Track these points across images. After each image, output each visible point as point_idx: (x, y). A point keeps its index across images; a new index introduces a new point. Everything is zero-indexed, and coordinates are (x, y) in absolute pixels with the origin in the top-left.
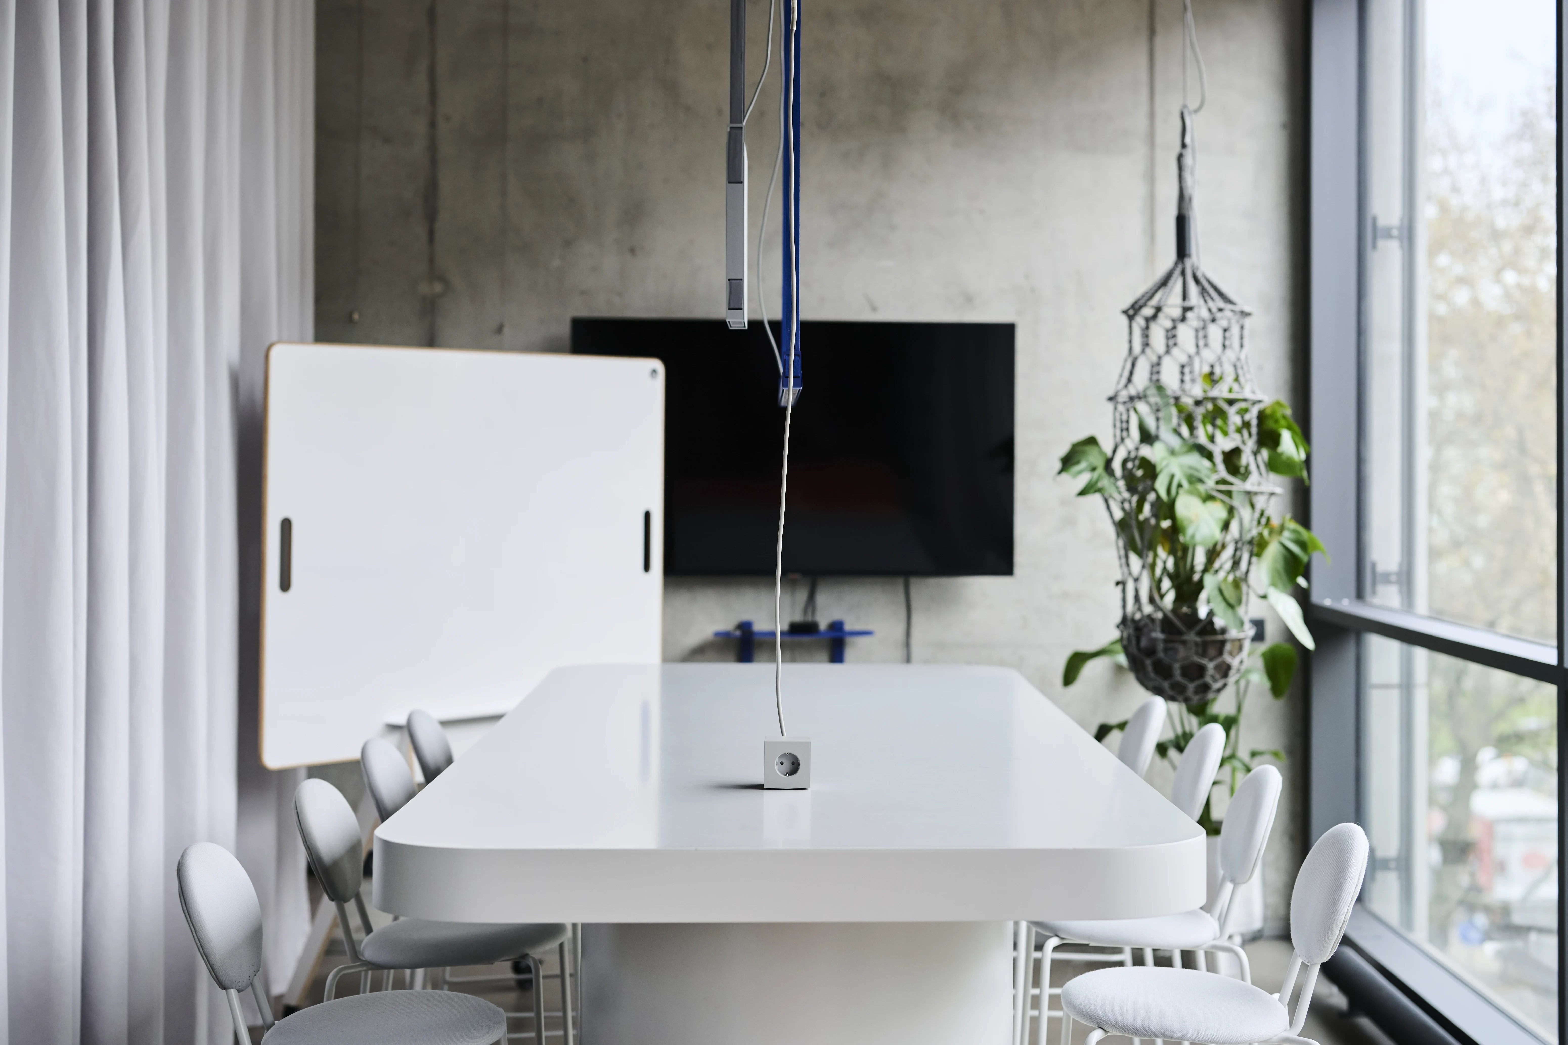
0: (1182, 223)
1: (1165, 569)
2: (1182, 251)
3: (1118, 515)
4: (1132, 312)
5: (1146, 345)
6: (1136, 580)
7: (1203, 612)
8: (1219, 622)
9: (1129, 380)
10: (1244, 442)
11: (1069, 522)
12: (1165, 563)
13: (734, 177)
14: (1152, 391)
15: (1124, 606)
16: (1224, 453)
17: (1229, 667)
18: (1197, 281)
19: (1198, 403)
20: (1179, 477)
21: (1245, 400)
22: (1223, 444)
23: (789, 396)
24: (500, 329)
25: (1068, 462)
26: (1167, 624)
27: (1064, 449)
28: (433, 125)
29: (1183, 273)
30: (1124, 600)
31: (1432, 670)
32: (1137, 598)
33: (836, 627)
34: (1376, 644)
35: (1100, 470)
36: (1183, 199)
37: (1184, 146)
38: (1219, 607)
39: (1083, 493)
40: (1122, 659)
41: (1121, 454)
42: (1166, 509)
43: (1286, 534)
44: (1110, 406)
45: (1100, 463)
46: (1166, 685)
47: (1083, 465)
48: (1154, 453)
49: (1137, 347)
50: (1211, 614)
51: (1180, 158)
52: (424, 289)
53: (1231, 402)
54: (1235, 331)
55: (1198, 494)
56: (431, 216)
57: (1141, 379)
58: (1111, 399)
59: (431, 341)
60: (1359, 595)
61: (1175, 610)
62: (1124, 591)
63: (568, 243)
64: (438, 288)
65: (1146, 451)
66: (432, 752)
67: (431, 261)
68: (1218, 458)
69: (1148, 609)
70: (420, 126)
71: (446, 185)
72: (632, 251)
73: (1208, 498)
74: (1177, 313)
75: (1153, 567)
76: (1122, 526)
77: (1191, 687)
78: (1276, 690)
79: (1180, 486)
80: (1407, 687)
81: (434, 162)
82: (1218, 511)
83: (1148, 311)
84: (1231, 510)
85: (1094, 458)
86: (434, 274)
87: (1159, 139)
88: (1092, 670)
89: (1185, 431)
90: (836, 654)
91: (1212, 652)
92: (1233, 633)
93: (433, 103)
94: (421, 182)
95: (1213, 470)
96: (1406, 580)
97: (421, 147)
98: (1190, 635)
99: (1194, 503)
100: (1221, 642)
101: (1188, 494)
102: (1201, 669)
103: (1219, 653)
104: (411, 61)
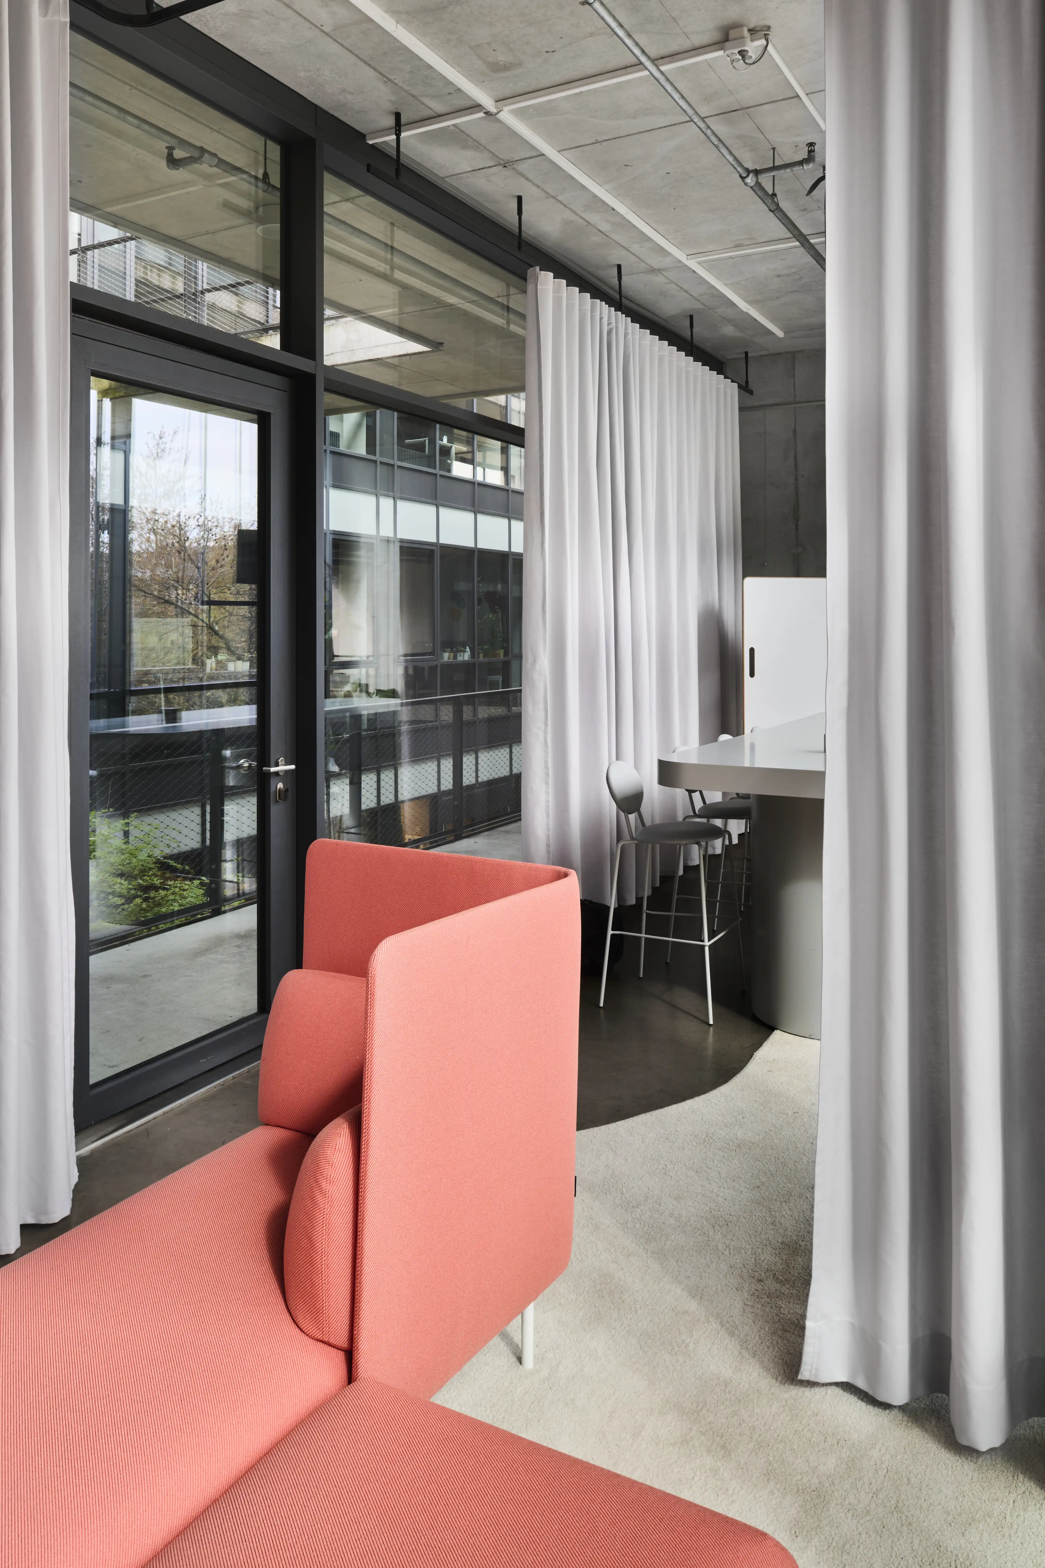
28: (796, 479)
52: (794, 550)
56: (796, 519)
64: (800, 550)
70: (791, 481)
71: (801, 505)
81: (797, 495)
86: (798, 544)
93: (796, 470)
94: (792, 504)
97: (791, 489)
104: (786, 453)
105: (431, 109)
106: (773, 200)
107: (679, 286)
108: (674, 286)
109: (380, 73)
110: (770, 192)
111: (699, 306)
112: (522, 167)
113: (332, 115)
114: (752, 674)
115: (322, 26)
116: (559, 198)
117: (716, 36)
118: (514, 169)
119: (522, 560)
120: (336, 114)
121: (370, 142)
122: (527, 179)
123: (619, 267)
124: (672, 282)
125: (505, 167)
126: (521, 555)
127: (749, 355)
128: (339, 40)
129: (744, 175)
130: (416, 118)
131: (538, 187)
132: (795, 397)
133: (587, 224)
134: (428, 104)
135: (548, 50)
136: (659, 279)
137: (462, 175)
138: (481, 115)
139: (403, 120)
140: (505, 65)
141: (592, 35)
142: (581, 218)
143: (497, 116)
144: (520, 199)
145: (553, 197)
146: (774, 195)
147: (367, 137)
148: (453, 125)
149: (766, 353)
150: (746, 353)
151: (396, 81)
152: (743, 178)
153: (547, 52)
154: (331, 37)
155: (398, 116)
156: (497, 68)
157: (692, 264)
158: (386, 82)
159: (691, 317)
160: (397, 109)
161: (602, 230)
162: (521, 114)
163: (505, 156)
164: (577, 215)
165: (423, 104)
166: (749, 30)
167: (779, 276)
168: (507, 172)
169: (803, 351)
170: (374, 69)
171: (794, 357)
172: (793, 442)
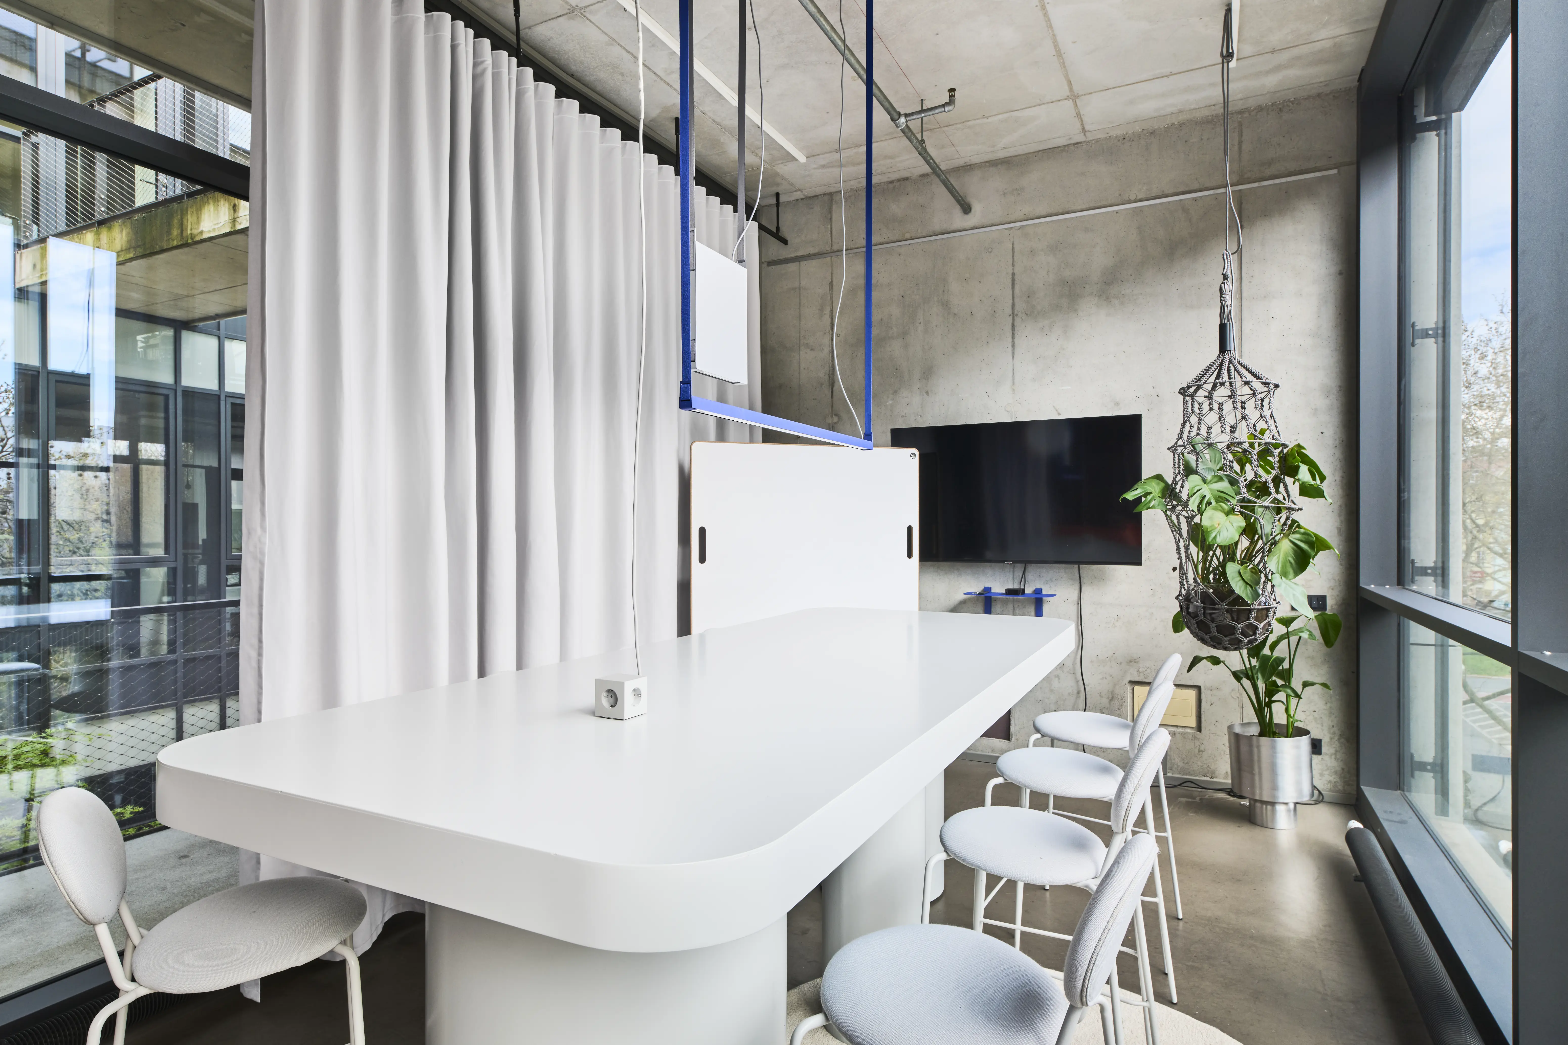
0: (1223, 329)
2: (1223, 347)
4: (1185, 392)
5: (1192, 411)
15: (1183, 584)
17: (1256, 628)
18: (1234, 367)
20: (1209, 498)
26: (1206, 597)
28: (832, 339)
29: (1221, 362)
33: (1038, 592)
35: (1154, 495)
36: (1224, 312)
38: (1240, 586)
40: (1179, 622)
43: (1296, 536)
45: (1155, 490)
49: (1188, 413)
52: (828, 421)
54: (1266, 400)
55: (1222, 510)
56: (832, 385)
57: (1191, 434)
58: (1170, 449)
60: (1400, 585)
61: (1211, 590)
63: (895, 392)
64: (835, 419)
67: (832, 406)
70: (827, 341)
72: (927, 393)
73: (1231, 512)
78: (1327, 642)
79: (1209, 504)
83: (1193, 390)
86: (833, 412)
90: (1038, 610)
92: (1257, 606)
93: (832, 328)
94: (827, 367)
95: (1238, 493)
96: (1442, 572)
97: (826, 350)
98: (1224, 606)
99: (1220, 516)
100: (1250, 611)
101: (1215, 509)
102: (1234, 628)
103: (1248, 619)
104: (821, 310)
106: (922, 146)
110: (920, 138)
119: (243, 405)
126: (242, 397)
127: (782, 198)
132: (832, 245)
146: (923, 141)
169: (839, 192)
171: (832, 200)
172: (829, 297)
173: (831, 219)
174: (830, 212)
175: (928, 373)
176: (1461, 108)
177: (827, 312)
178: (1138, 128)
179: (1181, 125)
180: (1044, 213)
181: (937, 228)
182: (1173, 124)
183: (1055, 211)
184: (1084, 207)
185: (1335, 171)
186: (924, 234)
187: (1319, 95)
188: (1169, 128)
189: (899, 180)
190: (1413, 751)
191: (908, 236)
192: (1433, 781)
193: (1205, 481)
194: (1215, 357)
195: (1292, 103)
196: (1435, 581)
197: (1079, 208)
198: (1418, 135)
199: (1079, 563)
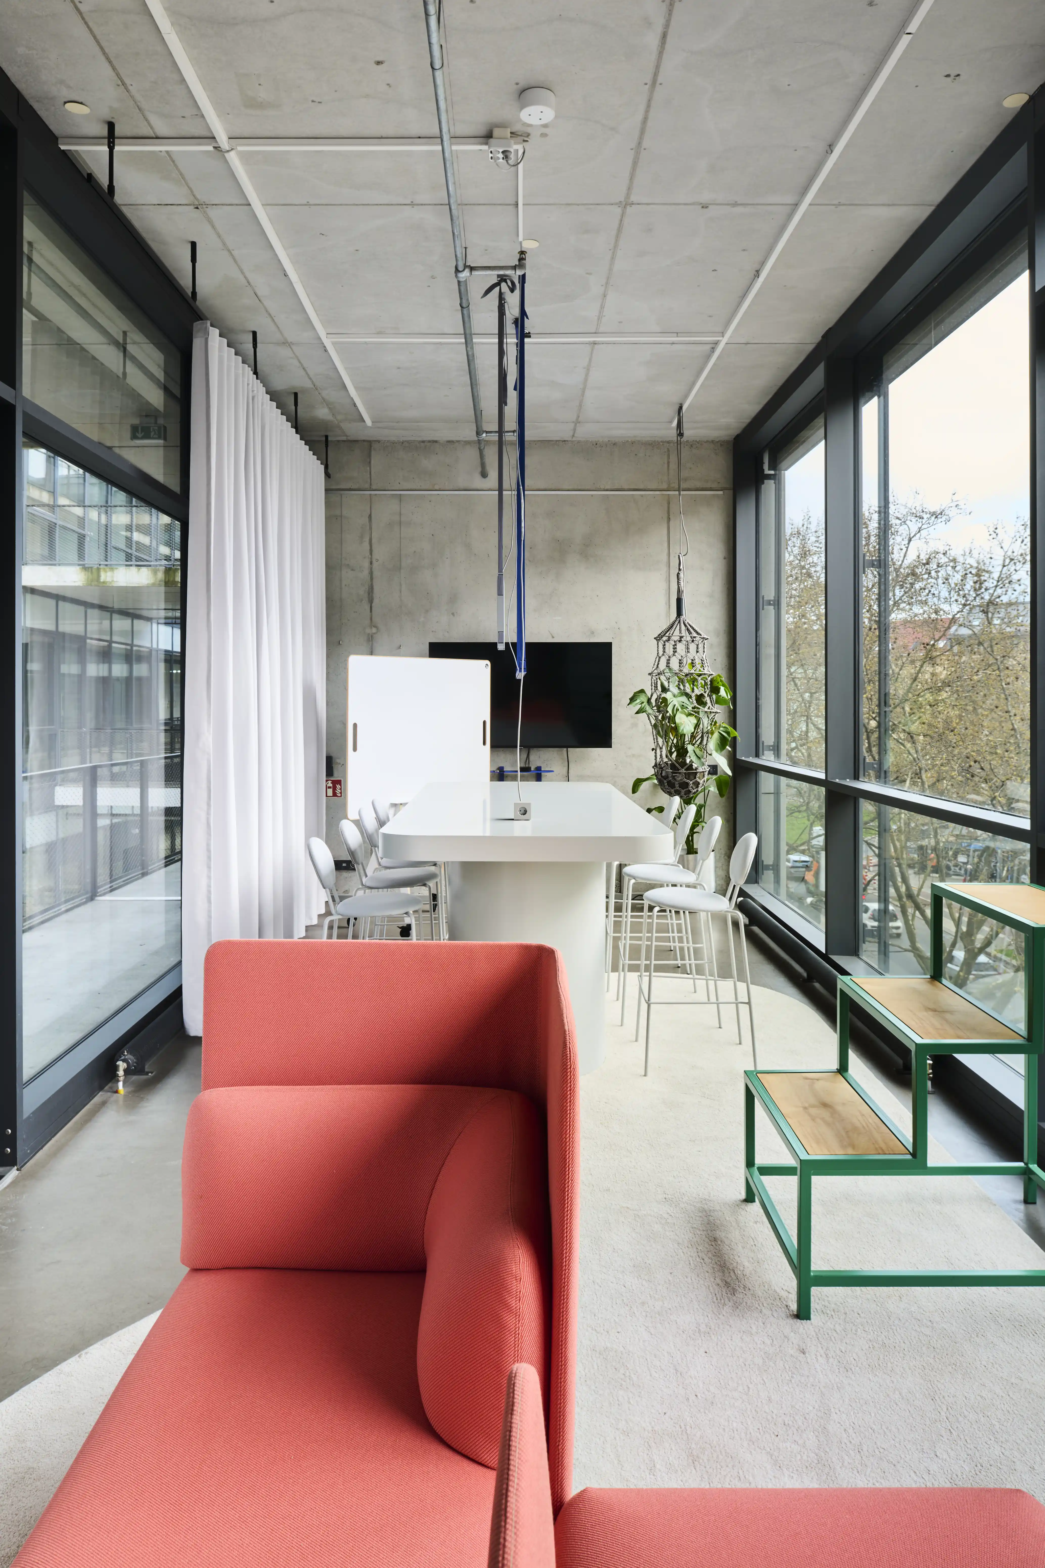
0: (679, 601)
1: (673, 743)
2: (679, 612)
3: (653, 722)
4: (658, 638)
5: (664, 652)
6: (661, 748)
7: (688, 761)
8: (695, 766)
9: (657, 667)
10: (705, 692)
11: (634, 725)
12: (673, 741)
13: (500, 593)
14: (667, 670)
15: (656, 759)
16: (697, 695)
17: (699, 783)
18: (685, 625)
19: (687, 675)
20: (678, 706)
21: (705, 674)
22: (698, 692)
23: (520, 675)
24: (400, 647)
25: (632, 700)
26: (673, 766)
27: (631, 695)
28: (371, 563)
29: (679, 622)
30: (656, 756)
31: (788, 786)
32: (661, 756)
33: (539, 769)
34: (763, 774)
35: (645, 703)
36: (679, 591)
37: (680, 570)
38: (694, 759)
39: (637, 713)
40: (656, 781)
41: (655, 697)
42: (672, 719)
43: (721, 729)
44: (650, 677)
45: (645, 700)
46: (672, 790)
47: (638, 701)
48: (668, 696)
49: (661, 653)
50: (691, 761)
51: (678, 574)
52: (368, 631)
53: (700, 675)
54: (701, 646)
55: (685, 714)
56: (371, 601)
57: (663, 666)
58: (650, 674)
59: (371, 653)
60: (757, 755)
61: (676, 761)
62: (656, 753)
63: (427, 611)
64: (374, 630)
65: (664, 695)
66: (382, 816)
67: (371, 619)
68: (694, 698)
69: (665, 760)
70: (366, 564)
71: (376, 588)
72: (453, 614)
73: (689, 715)
74: (678, 638)
75: (667, 742)
76: (655, 726)
77: (683, 791)
78: (721, 794)
79: (678, 710)
80: (777, 793)
81: (372, 579)
82: (694, 720)
83: (665, 638)
84: (699, 720)
85: (643, 698)
86: (372, 624)
87: (671, 564)
88: (645, 786)
89: (682, 687)
90: (539, 778)
91: (692, 777)
92: (700, 770)
93: (371, 554)
94: (367, 587)
95: (692, 703)
96: (776, 749)
97: (366, 572)
98: (683, 771)
99: (684, 716)
100: (696, 773)
101: (681, 713)
102: (688, 784)
103: (695, 778)
104: (362, 537)
105: (152, 128)
107: (300, 362)
108: (295, 362)
109: (118, 75)
111: (308, 384)
112: (212, 212)
113: (31, 106)
114: (355, 749)
115: (80, 2)
116: (235, 253)
117: (482, 131)
118: (205, 212)
120: (36, 106)
121: (63, 148)
122: (213, 227)
123: (254, 334)
124: (297, 357)
125: (197, 208)
127: (330, 439)
128: (90, 24)
129: (460, 269)
130: (129, 134)
131: (219, 236)
132: (371, 484)
133: (247, 284)
134: (152, 122)
135: (314, 99)
136: (284, 352)
137: (143, 207)
138: (210, 148)
139: (118, 131)
140: (262, 103)
141: (367, 96)
142: (245, 277)
143: (226, 155)
144: (194, 245)
145: (229, 251)
147: (60, 141)
148: (167, 152)
149: (344, 438)
150: (327, 437)
151: (130, 88)
152: (457, 271)
153: (313, 101)
154: (83, 19)
155: (111, 126)
156: (252, 104)
157: (327, 343)
158: (118, 85)
159: (296, 394)
160: (113, 118)
161: (259, 294)
162: (246, 158)
163: (202, 197)
164: (242, 272)
165: (147, 120)
166: (511, 133)
167: (399, 368)
168: (196, 214)
169: (379, 441)
170: (114, 69)
171: (371, 446)
172: (368, 528)
173: (370, 462)
174: (370, 456)
175: (453, 599)
176: (786, 470)
177: (367, 539)
178: (606, 440)
179: (633, 443)
180: (542, 487)
181: (462, 485)
182: (627, 441)
183: (550, 487)
184: (570, 488)
185: (721, 493)
186: (451, 488)
187: (713, 441)
188: (625, 443)
189: (429, 441)
190: (763, 859)
191: (437, 487)
192: (773, 875)
193: (674, 696)
194: (674, 619)
195: (698, 442)
196: (774, 754)
197: (567, 488)
198: (765, 481)
199: (567, 747)
